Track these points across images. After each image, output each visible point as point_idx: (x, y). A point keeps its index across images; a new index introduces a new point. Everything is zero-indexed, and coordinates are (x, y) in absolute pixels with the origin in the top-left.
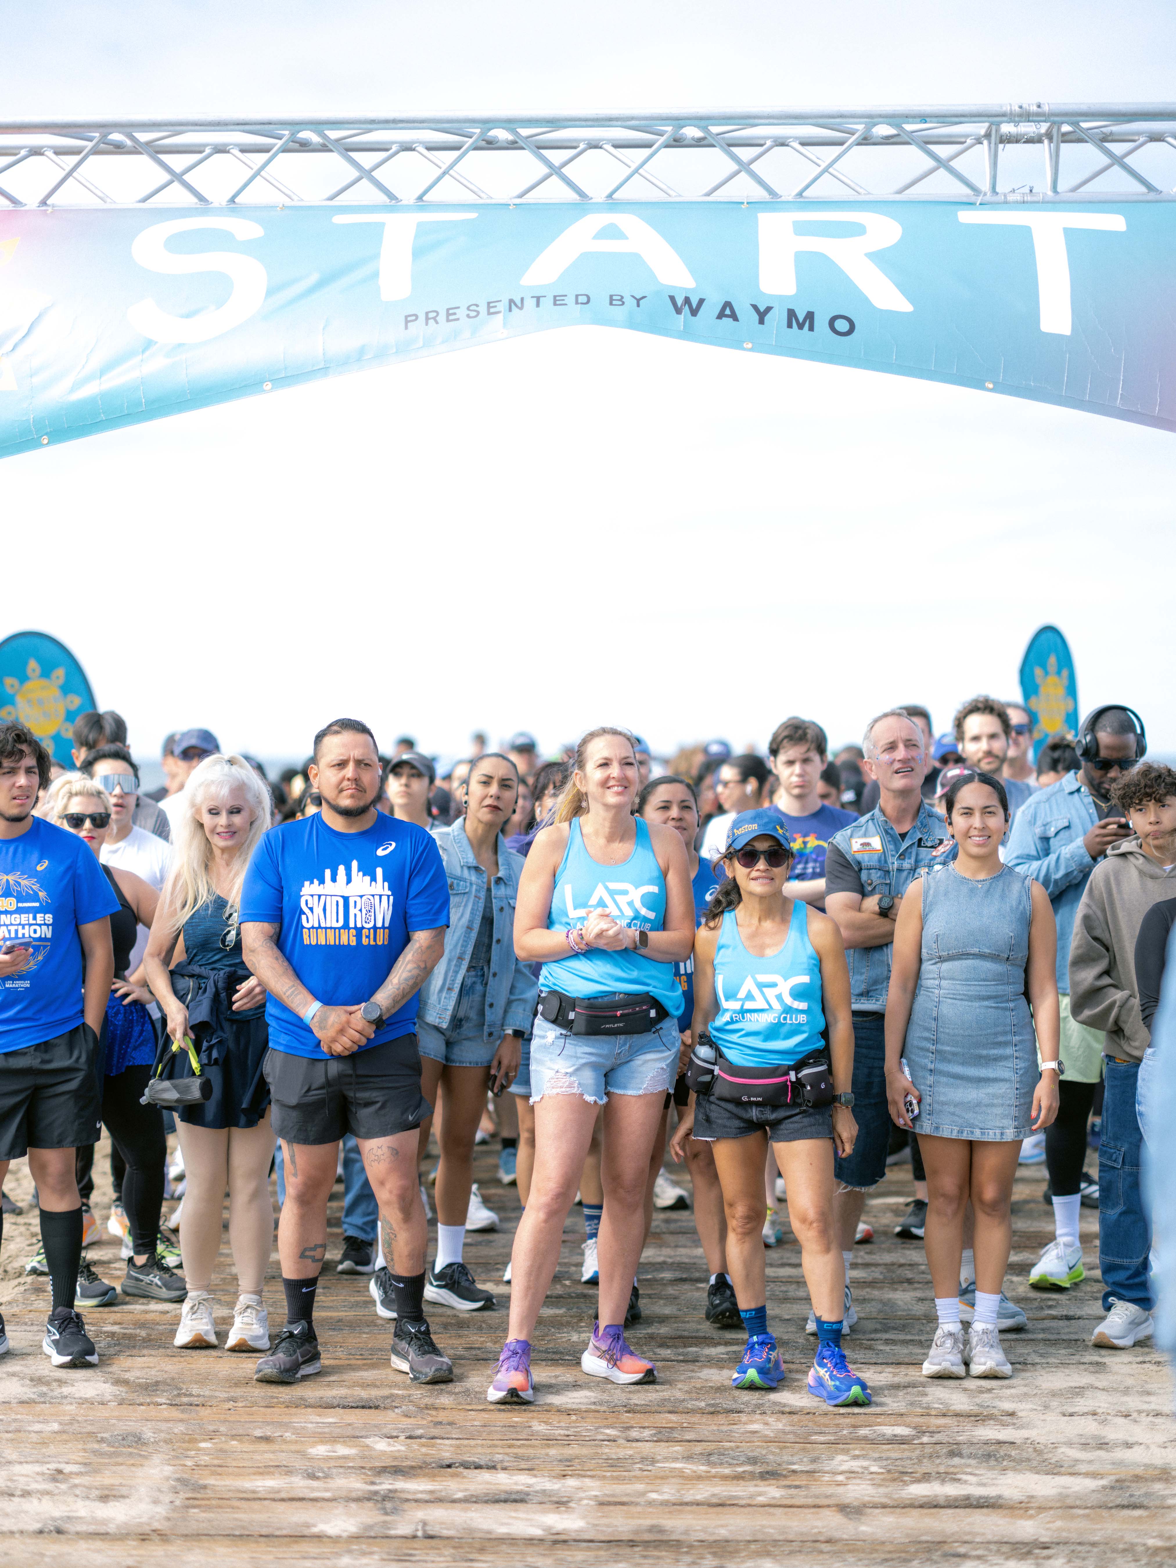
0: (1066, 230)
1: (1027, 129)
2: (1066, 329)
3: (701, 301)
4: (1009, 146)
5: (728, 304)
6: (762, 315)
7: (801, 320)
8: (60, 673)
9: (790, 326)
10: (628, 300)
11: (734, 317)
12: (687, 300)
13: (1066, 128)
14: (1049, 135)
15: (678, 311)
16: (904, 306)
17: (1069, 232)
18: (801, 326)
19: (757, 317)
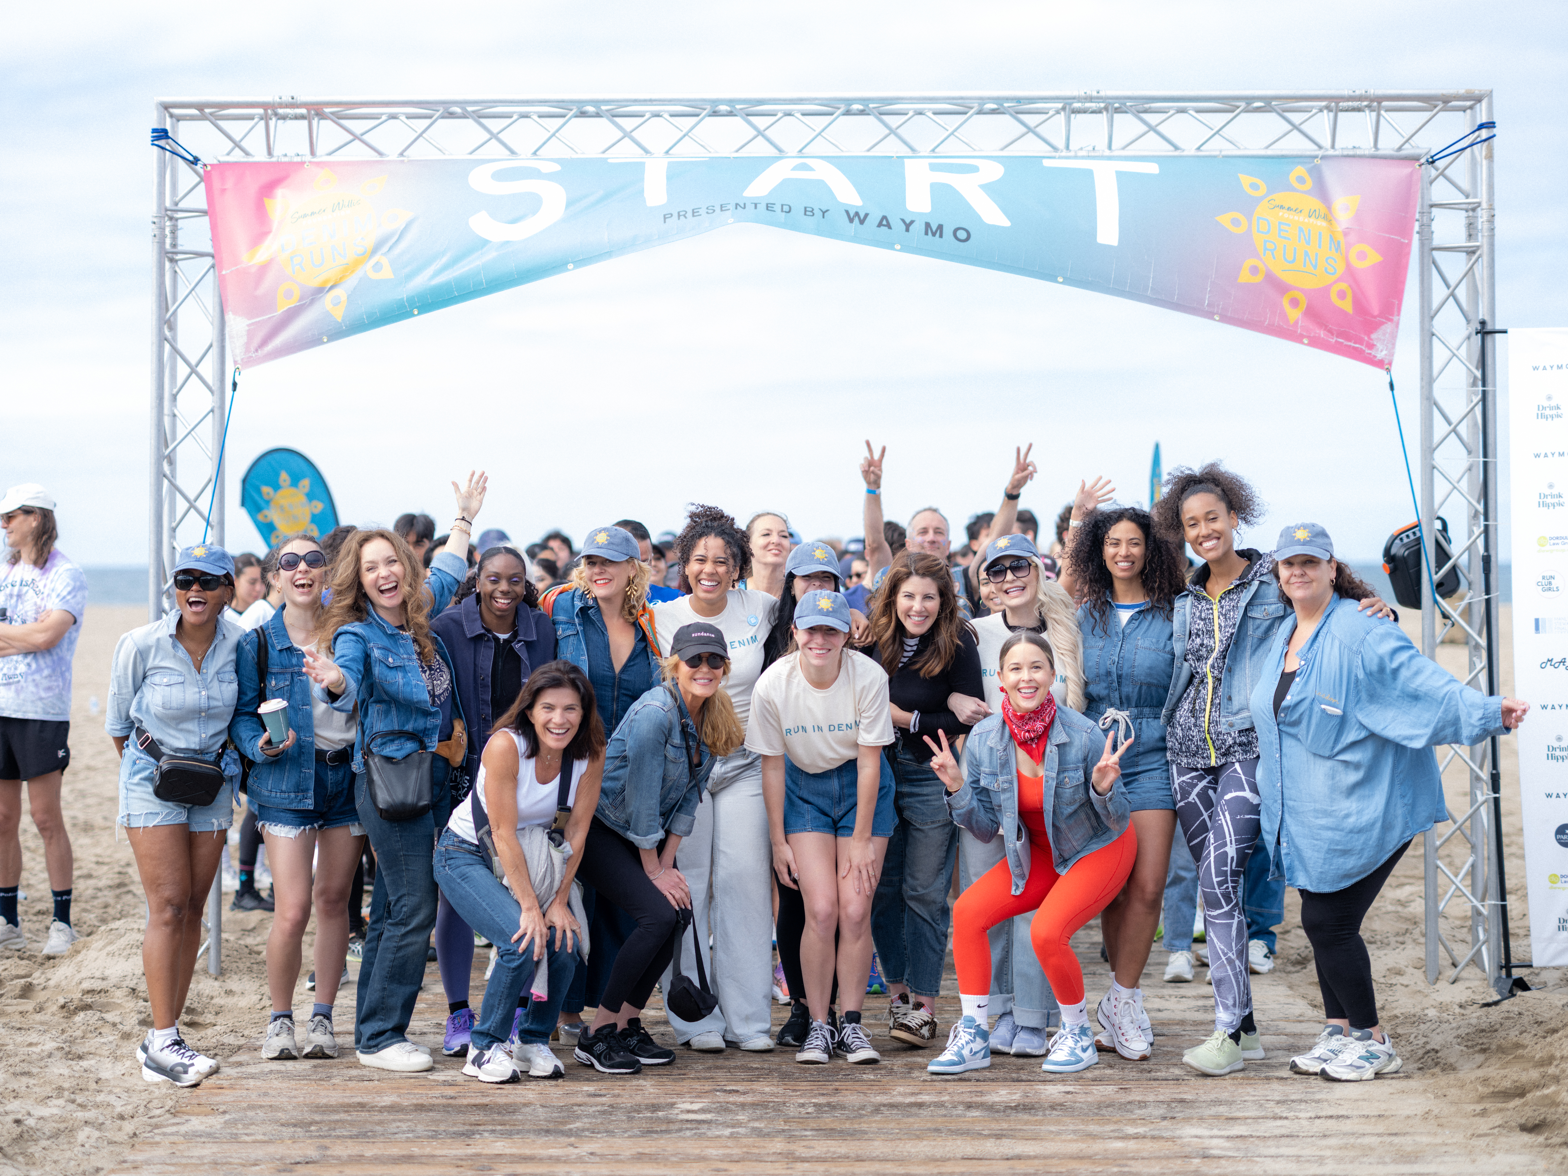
0: (1117, 172)
1: (1093, 105)
2: (1115, 243)
3: (866, 215)
4: (1079, 116)
5: (884, 217)
6: (908, 226)
7: (934, 229)
8: (306, 483)
9: (926, 233)
10: (816, 211)
11: (889, 226)
12: (857, 214)
13: (1117, 105)
14: (1106, 109)
15: (851, 220)
16: (1005, 222)
17: (1120, 175)
18: (934, 234)
19: (904, 227)
